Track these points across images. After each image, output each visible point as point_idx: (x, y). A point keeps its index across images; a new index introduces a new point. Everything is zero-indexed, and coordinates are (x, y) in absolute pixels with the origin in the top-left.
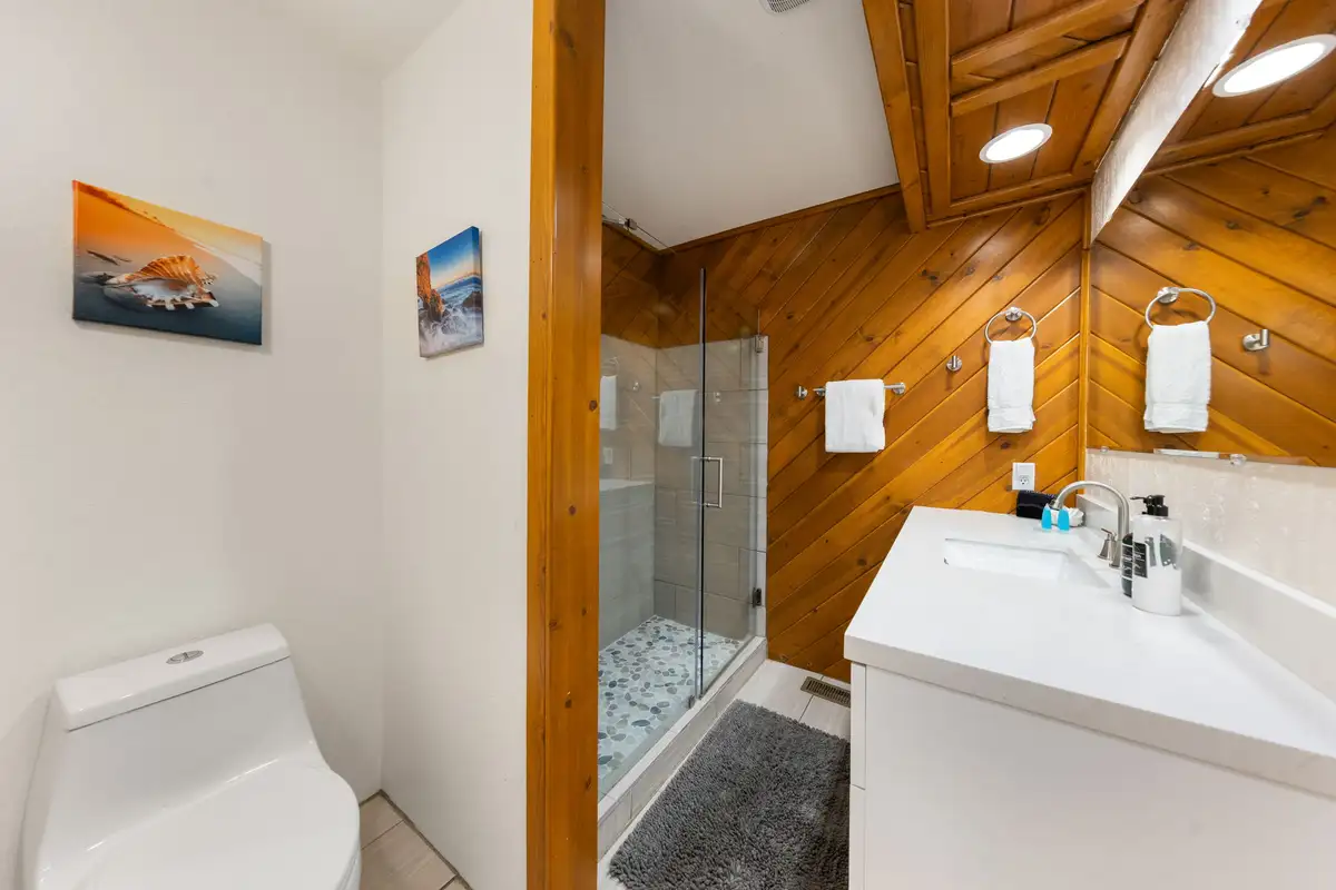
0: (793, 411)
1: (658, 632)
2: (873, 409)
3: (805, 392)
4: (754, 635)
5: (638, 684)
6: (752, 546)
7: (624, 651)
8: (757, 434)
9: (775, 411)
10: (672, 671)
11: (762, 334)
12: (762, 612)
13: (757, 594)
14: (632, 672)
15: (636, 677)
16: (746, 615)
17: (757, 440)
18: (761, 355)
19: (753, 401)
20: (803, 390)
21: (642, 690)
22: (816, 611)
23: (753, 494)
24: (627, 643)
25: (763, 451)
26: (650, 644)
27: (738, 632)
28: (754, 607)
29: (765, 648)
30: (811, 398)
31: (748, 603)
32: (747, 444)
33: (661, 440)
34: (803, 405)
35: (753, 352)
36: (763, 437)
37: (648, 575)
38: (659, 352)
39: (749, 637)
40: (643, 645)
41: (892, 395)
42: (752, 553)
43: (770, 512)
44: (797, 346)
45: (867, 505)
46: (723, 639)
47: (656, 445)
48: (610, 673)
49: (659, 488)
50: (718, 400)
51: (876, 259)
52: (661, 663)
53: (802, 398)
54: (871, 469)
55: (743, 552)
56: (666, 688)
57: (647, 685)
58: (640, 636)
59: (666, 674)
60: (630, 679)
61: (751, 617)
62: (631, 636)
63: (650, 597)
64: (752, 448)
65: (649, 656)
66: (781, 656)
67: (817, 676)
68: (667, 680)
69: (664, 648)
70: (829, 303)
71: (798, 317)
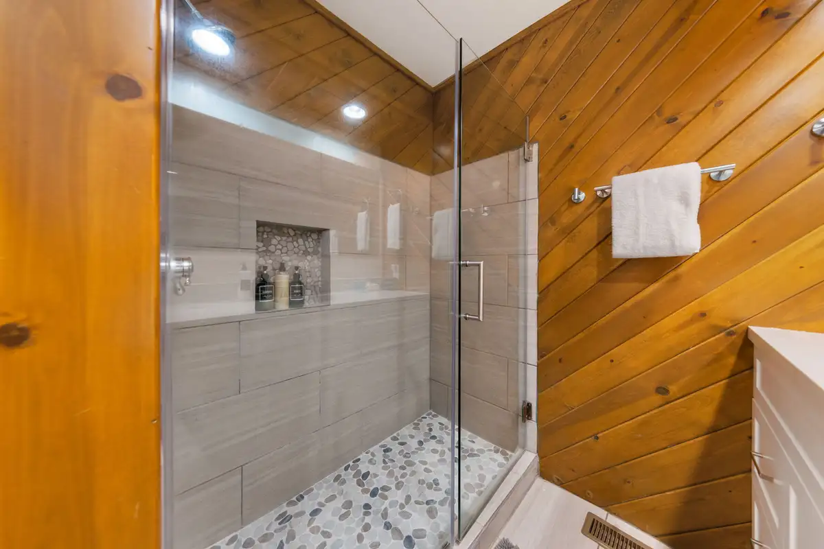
0: (566, 218)
1: (431, 430)
2: (685, 200)
3: (582, 196)
4: (524, 448)
5: (399, 496)
6: (521, 359)
7: (396, 448)
8: (525, 244)
9: (547, 219)
10: (436, 482)
11: (532, 142)
12: (532, 428)
13: (527, 410)
14: (396, 478)
15: (399, 486)
16: (515, 425)
17: (525, 250)
18: (529, 164)
19: (521, 212)
20: (579, 193)
21: (402, 506)
22: (597, 438)
23: (521, 305)
24: (400, 441)
25: (533, 262)
26: (421, 443)
27: (508, 443)
28: (524, 421)
29: (536, 466)
30: (590, 201)
31: (518, 415)
32: (515, 256)
33: (433, 255)
34: (579, 210)
35: (522, 161)
36: (533, 245)
37: (424, 375)
38: (433, 177)
39: (519, 451)
40: (413, 444)
41: (710, 182)
42: (521, 365)
43: (540, 325)
44: (572, 147)
45: (670, 322)
46: (492, 446)
47: (431, 259)
48: (376, 476)
49: (433, 298)
50: (486, 214)
51: (681, 20)
52: (427, 470)
53: (578, 203)
54: (676, 278)
55: (512, 364)
56: (426, 507)
57: (408, 498)
58: (414, 432)
59: (430, 486)
60: (393, 487)
61: (521, 430)
62: (406, 431)
63: (426, 395)
64: (521, 261)
65: (416, 459)
66: (555, 476)
67: (601, 513)
68: (430, 495)
69: (434, 451)
70: (613, 90)
71: (572, 116)
